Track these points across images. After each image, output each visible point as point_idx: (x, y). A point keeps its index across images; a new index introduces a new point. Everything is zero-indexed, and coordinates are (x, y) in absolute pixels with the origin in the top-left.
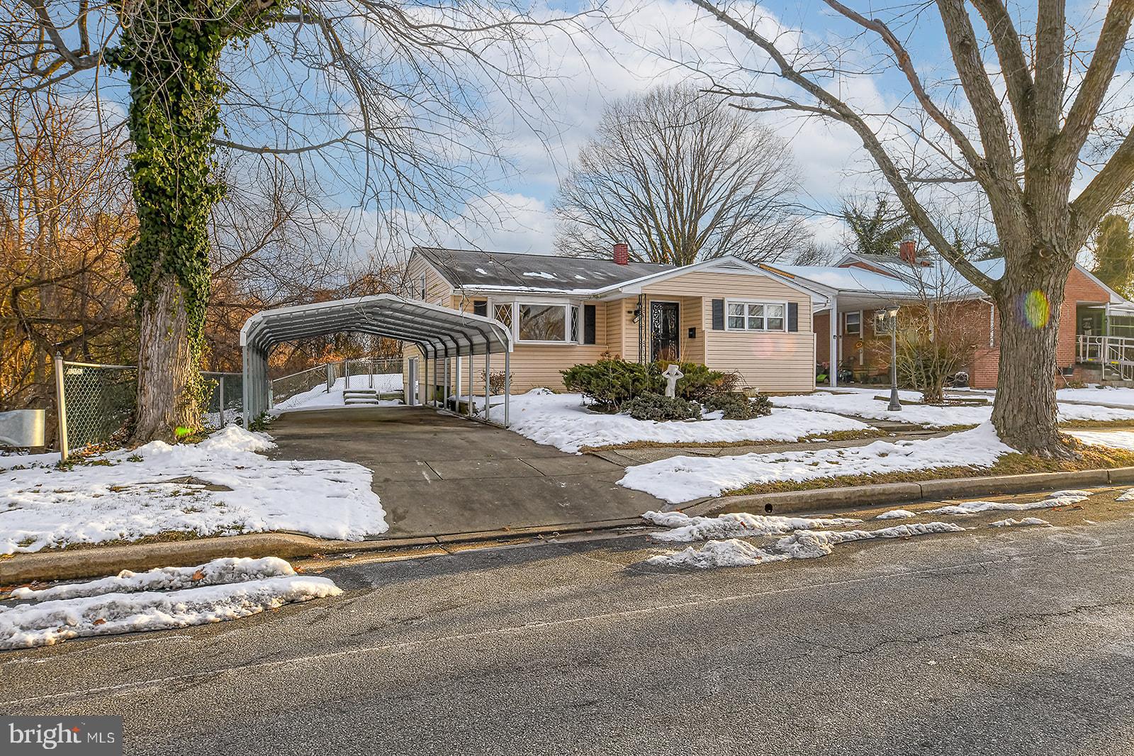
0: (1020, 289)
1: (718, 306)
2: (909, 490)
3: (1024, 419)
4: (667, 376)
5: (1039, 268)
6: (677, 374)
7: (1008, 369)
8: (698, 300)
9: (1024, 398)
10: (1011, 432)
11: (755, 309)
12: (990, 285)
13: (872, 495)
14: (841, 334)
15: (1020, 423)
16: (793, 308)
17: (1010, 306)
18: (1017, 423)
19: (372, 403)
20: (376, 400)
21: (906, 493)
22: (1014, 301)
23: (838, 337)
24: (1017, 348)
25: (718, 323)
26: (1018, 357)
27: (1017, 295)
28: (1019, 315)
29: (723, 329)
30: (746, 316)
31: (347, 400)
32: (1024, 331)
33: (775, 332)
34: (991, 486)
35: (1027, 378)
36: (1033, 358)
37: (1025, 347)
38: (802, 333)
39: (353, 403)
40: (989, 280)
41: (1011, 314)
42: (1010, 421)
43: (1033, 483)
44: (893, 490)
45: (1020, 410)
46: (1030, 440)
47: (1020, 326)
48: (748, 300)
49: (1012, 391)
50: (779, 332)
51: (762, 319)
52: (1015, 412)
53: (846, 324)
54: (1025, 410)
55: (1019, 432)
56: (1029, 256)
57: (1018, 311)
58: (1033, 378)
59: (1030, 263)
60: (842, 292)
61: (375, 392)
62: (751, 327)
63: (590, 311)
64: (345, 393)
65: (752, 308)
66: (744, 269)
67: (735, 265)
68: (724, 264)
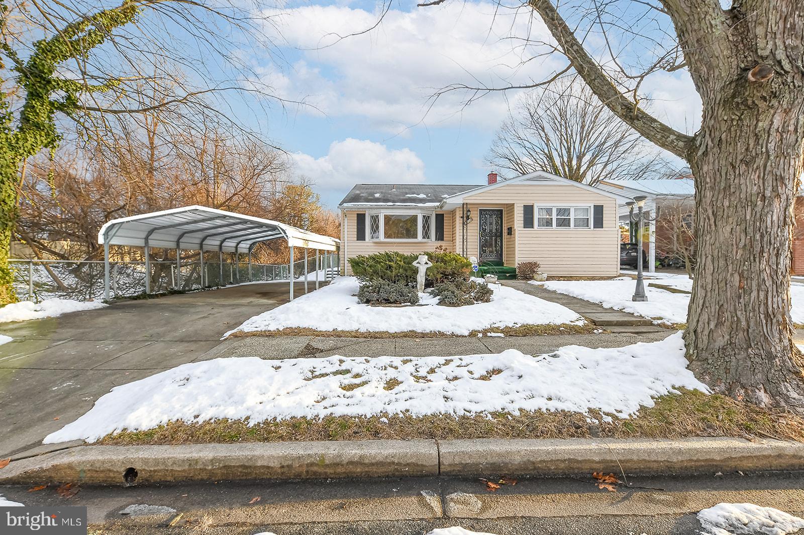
0: (720, 140)
1: (528, 211)
2: (413, 460)
3: (727, 337)
4: (418, 265)
5: (750, 102)
6: (426, 263)
7: (703, 262)
8: (511, 206)
9: (725, 306)
10: (704, 355)
11: (566, 211)
12: (681, 144)
13: (337, 464)
15: (720, 342)
16: (599, 211)
17: (705, 168)
18: (715, 341)
21: (408, 465)
22: (711, 160)
24: (717, 231)
25: (528, 222)
26: (717, 244)
27: (716, 150)
28: (718, 180)
29: (533, 228)
30: (554, 217)
32: (726, 203)
33: (580, 229)
34: (597, 463)
35: (732, 275)
36: (741, 245)
37: (728, 229)
38: (606, 229)
40: (680, 137)
41: (708, 180)
42: (705, 338)
43: (698, 460)
44: (379, 458)
45: (719, 324)
46: (733, 371)
47: (721, 196)
48: (555, 205)
49: (709, 294)
50: (586, 229)
51: (569, 219)
52: (712, 326)
54: (727, 324)
55: (716, 355)
56: (733, 85)
57: (718, 173)
58: (741, 275)
59: (734, 96)
60: (659, 196)
62: (558, 225)
63: (440, 218)
65: (560, 211)
66: (553, 180)
67: (543, 177)
68: (534, 178)
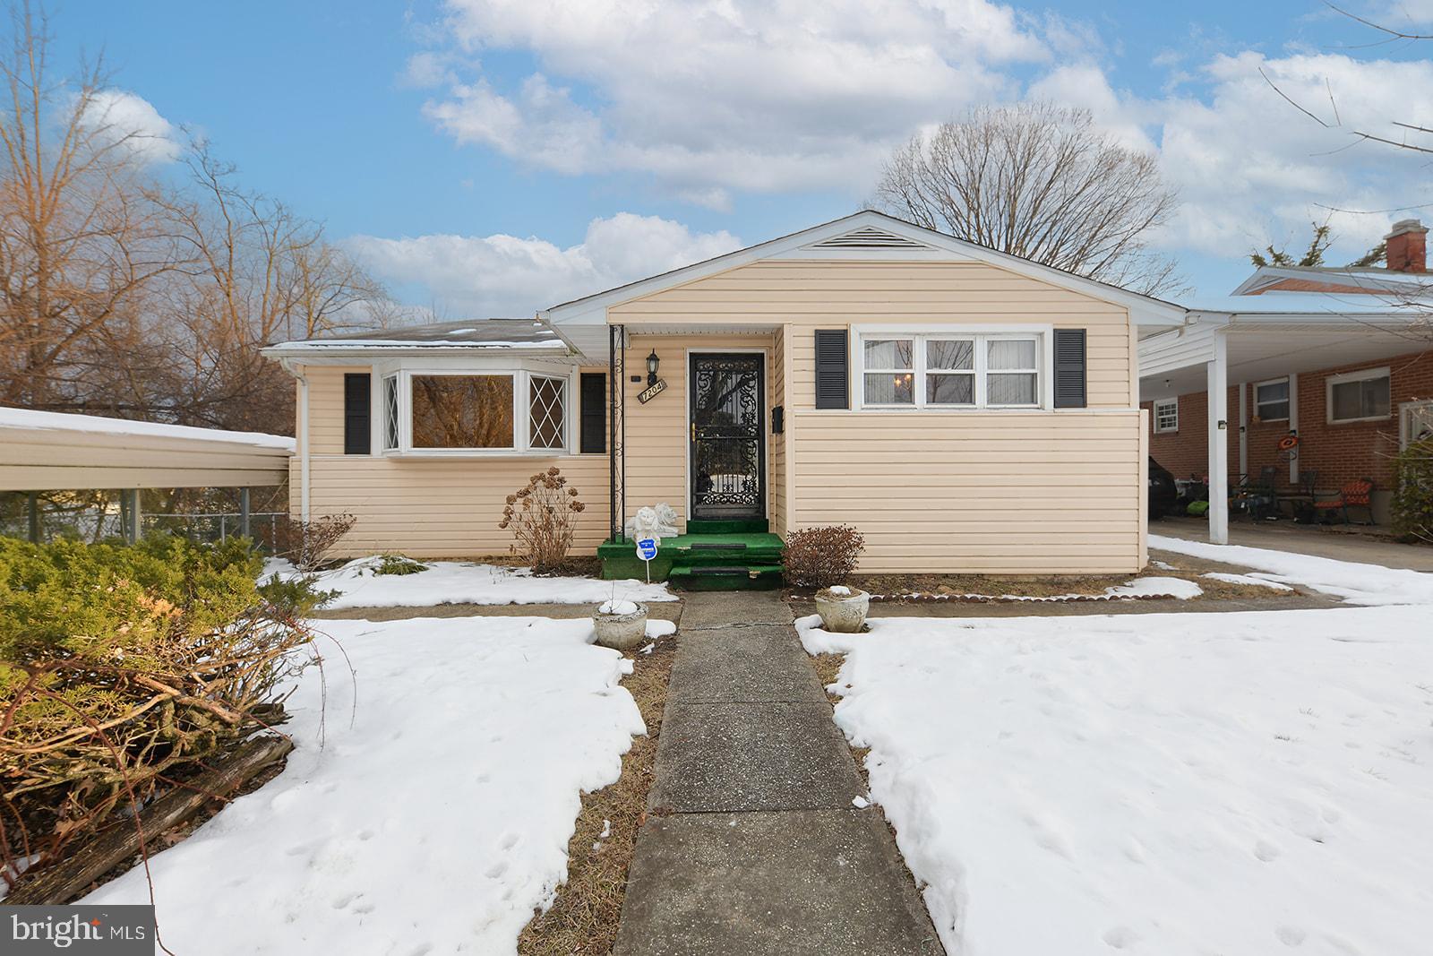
1: (832, 348)
11: (950, 352)
14: (1243, 423)
16: (1071, 346)
23: (1232, 424)
25: (832, 390)
29: (846, 406)
30: (920, 370)
38: (1098, 411)
48: (921, 330)
50: (1026, 409)
51: (971, 377)
53: (1256, 405)
62: (933, 397)
65: (938, 350)
66: (911, 245)
67: (880, 236)
68: (849, 237)
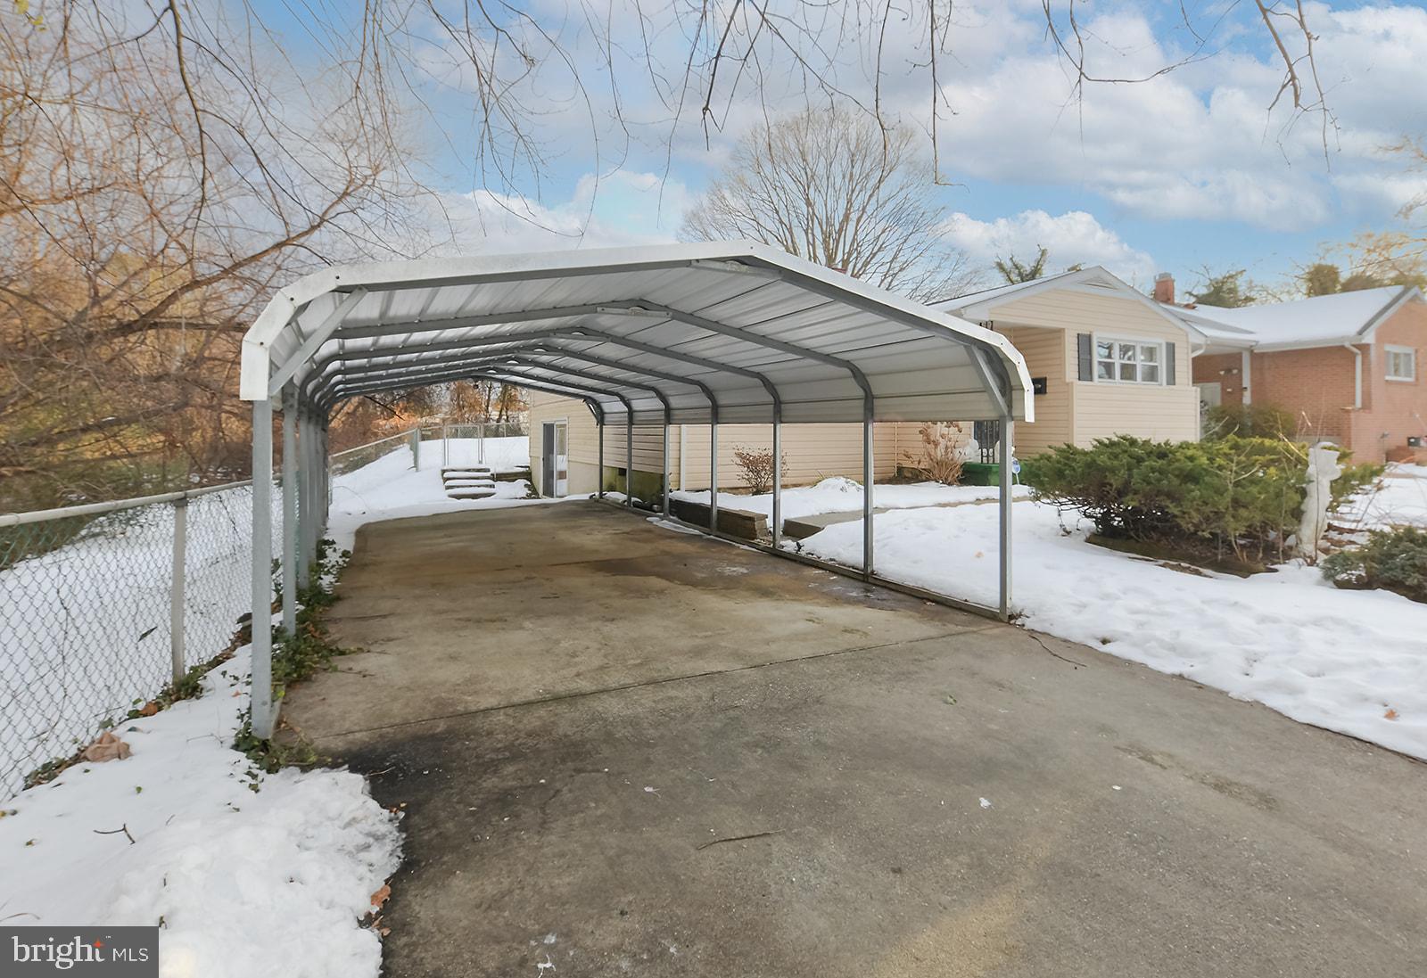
1: (1085, 342)
8: (1058, 333)
16: (1170, 351)
19: (487, 486)
20: (491, 482)
25: (1085, 372)
29: (1091, 380)
30: (1117, 360)
31: (449, 483)
33: (1150, 385)
39: (458, 487)
48: (1119, 337)
50: (1155, 385)
61: (489, 471)
62: (1122, 377)
64: (444, 471)
66: (1114, 288)
67: (1102, 281)
